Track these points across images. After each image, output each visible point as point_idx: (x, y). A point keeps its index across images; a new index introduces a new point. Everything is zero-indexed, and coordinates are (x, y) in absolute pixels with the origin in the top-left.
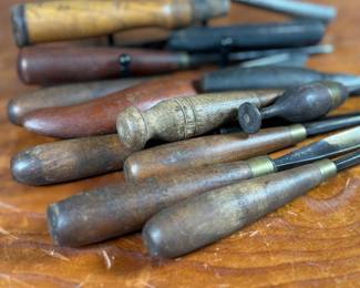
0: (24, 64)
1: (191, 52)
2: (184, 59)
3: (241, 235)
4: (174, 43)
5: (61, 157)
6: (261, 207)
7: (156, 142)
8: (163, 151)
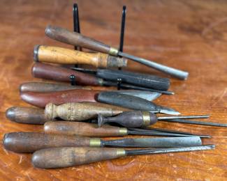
0: (34, 69)
1: (105, 80)
2: (101, 82)
3: (73, 168)
4: (99, 74)
5: (24, 114)
6: (81, 160)
7: (58, 119)
8: (59, 124)
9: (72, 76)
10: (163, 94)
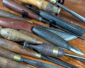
9: (23, 11)
10: (78, 38)
